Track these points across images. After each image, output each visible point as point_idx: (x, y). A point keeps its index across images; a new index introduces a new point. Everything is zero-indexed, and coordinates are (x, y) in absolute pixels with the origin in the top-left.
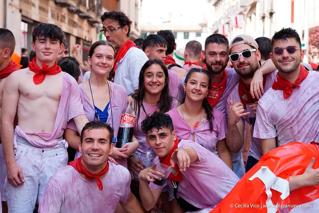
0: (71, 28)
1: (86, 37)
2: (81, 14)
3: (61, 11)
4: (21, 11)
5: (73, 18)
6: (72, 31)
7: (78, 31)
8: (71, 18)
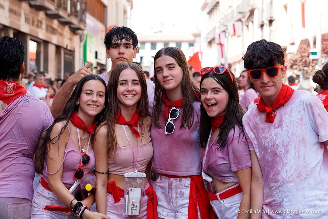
0: (49, 35)
1: (67, 46)
2: (61, 20)
3: (37, 16)
5: (52, 23)
6: (51, 38)
7: (58, 38)
8: (50, 24)
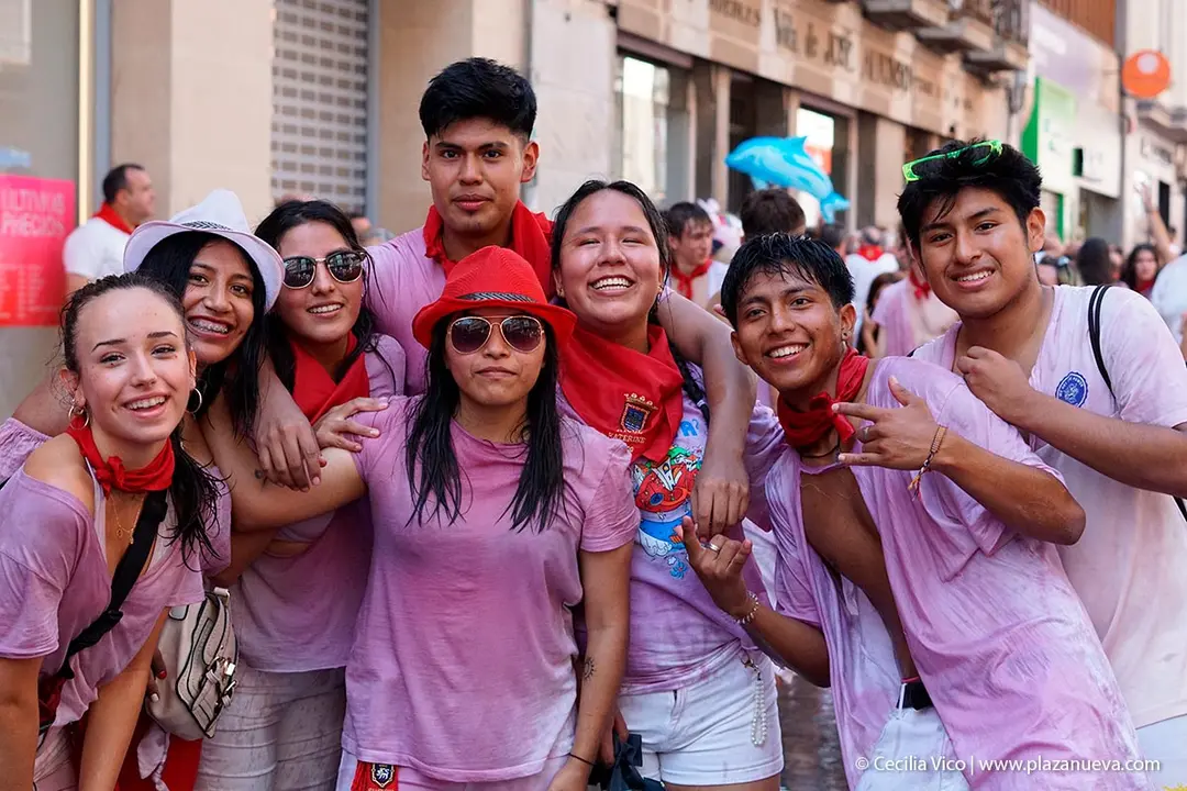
0: (880, 90)
1: (952, 130)
2: (924, 32)
3: (829, 20)
4: (613, 12)
5: (892, 46)
6: (887, 103)
7: (914, 101)
8: (882, 49)
